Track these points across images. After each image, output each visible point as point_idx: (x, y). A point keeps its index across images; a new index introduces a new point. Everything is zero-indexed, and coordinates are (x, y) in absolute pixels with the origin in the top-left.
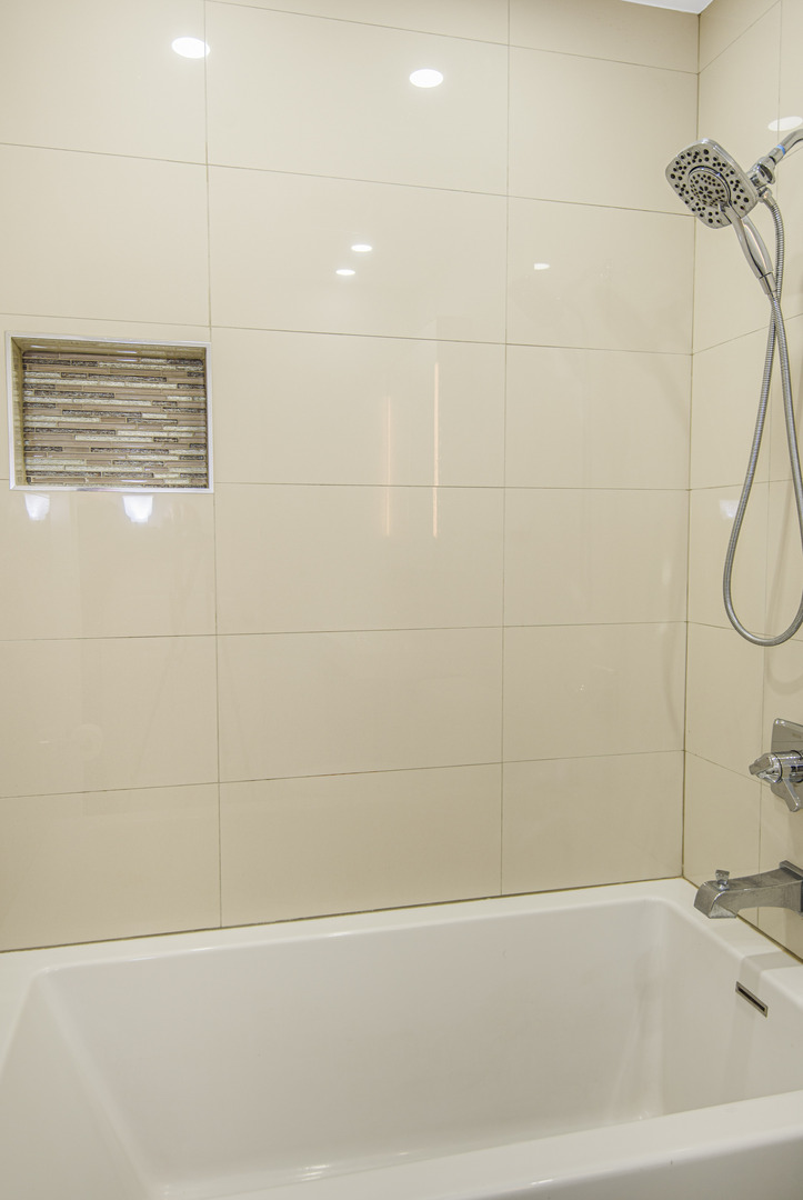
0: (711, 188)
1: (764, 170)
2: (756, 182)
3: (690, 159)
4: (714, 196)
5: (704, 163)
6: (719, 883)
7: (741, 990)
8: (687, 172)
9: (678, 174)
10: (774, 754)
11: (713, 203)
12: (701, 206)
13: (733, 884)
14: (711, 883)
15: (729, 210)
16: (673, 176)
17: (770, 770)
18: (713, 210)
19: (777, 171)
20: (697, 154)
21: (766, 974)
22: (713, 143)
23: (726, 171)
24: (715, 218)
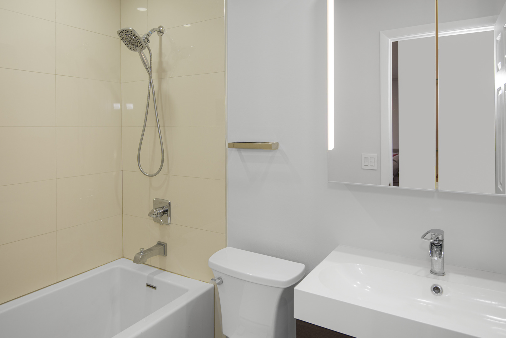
0: (132, 41)
1: (146, 38)
2: (145, 41)
3: (126, 31)
4: (133, 43)
5: (130, 34)
6: (141, 253)
7: (148, 285)
8: (124, 34)
9: (121, 34)
10: (155, 209)
11: (132, 45)
12: (128, 44)
13: (145, 252)
14: (138, 253)
15: (137, 48)
16: (120, 34)
17: (155, 214)
18: (132, 46)
19: (150, 38)
20: (128, 31)
21: (156, 277)
22: (133, 30)
23: (136, 38)
24: (132, 48)
